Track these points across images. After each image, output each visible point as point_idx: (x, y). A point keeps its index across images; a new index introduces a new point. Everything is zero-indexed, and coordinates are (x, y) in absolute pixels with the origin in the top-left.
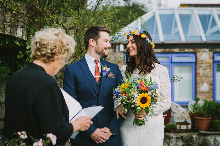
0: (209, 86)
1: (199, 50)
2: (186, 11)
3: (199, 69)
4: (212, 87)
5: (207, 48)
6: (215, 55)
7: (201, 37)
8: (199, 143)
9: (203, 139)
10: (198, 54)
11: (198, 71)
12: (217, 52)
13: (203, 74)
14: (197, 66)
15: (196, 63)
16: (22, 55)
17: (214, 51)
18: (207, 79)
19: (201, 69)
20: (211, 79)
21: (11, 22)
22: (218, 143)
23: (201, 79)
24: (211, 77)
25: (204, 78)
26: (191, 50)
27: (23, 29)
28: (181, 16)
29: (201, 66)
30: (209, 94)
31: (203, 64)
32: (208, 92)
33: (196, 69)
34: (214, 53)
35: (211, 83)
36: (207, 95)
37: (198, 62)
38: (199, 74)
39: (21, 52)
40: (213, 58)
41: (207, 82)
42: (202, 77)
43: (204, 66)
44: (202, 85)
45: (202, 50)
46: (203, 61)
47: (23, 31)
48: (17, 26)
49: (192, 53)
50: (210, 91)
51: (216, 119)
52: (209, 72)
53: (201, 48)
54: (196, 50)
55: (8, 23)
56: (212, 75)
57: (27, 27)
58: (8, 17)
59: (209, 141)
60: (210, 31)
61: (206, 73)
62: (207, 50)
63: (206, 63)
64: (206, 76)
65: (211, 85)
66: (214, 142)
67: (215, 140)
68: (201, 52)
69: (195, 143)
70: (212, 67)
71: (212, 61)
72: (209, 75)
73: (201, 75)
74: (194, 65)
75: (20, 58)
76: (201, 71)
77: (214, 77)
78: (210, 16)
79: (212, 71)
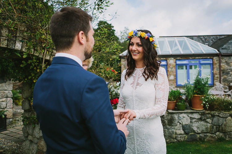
0: (174, 77)
1: (168, 58)
2: (162, 39)
3: (169, 68)
4: (176, 77)
5: (173, 57)
6: (177, 61)
7: (169, 52)
8: (168, 119)
9: (171, 116)
10: (168, 61)
11: (168, 69)
12: (178, 60)
13: (171, 71)
14: (168, 67)
15: (167, 65)
16: (25, 64)
17: (176, 59)
18: (173, 73)
19: (170, 68)
20: (175, 73)
21: (8, 37)
22: (181, 119)
23: (170, 74)
24: (175, 72)
25: (171, 73)
26: (164, 59)
27: (22, 43)
28: (159, 42)
29: (170, 67)
30: (174, 81)
31: (171, 65)
32: (173, 80)
33: (167, 68)
34: (176, 60)
35: (175, 75)
36: (173, 81)
37: (168, 65)
38: (169, 71)
39: (24, 61)
40: (176, 62)
41: (173, 75)
42: (170, 72)
43: (171, 66)
44: (170, 76)
45: (170, 58)
46: (170, 64)
47: (22, 45)
48: (16, 40)
49: (165, 60)
50: (175, 79)
51: (179, 102)
52: (174, 69)
53: (170, 57)
54: (167, 58)
55: (4, 38)
56: (175, 71)
57: (26, 42)
58: (5, 32)
59: (174, 117)
60: (174, 49)
61: (172, 70)
62: (173, 58)
63: (172, 65)
64: (172, 72)
65: (175, 76)
66: (178, 118)
67: (179, 116)
68: (169, 60)
69: (165, 118)
70: (175, 67)
71: (175, 64)
72: (174, 71)
73: (170, 71)
74: (166, 66)
75: (23, 66)
76: (169, 69)
77: (176, 72)
78: (174, 41)
79: (175, 69)
